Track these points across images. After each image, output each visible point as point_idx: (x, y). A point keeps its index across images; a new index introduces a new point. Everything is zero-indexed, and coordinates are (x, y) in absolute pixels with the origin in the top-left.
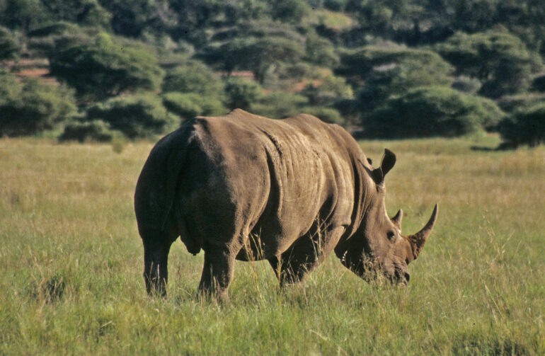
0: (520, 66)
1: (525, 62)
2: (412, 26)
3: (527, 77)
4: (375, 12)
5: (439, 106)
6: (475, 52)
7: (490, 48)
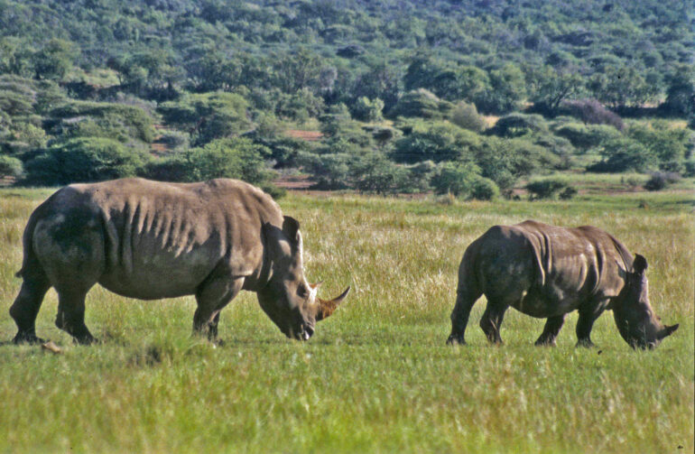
0: (230, 123)
1: (233, 120)
2: (166, 85)
3: (236, 133)
4: (132, 71)
5: (96, 156)
6: (193, 109)
7: (207, 106)
